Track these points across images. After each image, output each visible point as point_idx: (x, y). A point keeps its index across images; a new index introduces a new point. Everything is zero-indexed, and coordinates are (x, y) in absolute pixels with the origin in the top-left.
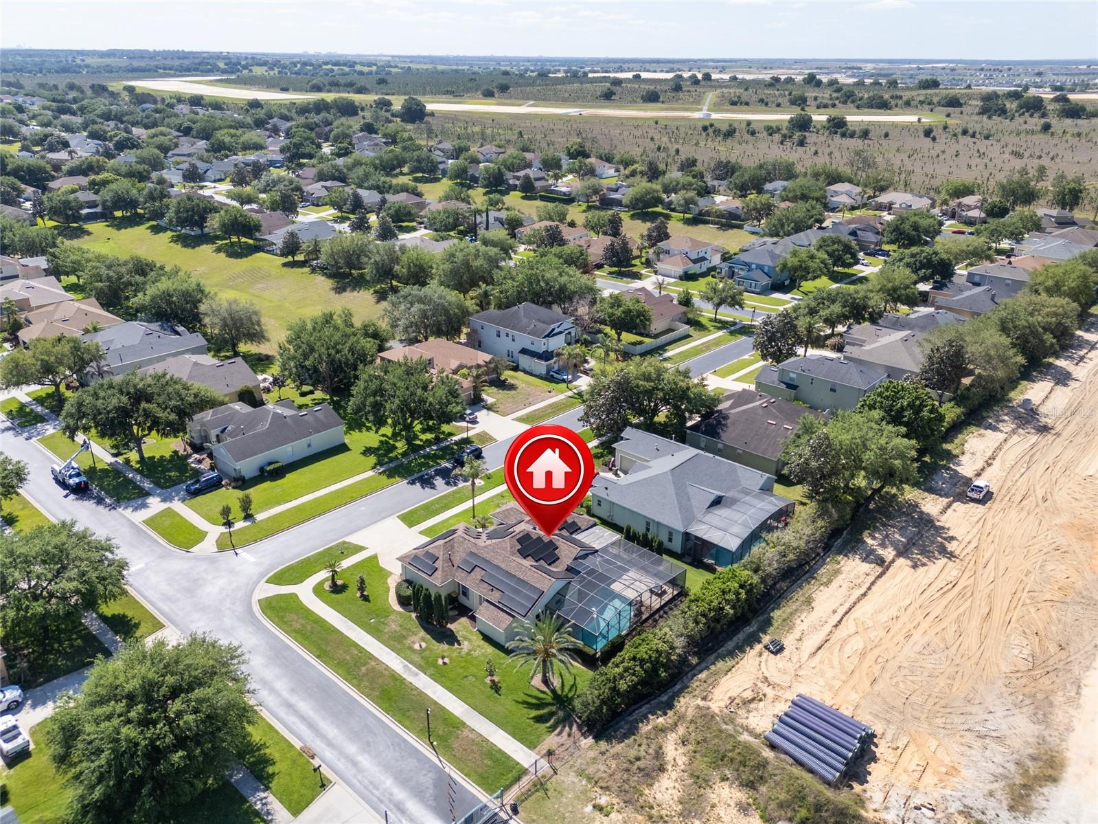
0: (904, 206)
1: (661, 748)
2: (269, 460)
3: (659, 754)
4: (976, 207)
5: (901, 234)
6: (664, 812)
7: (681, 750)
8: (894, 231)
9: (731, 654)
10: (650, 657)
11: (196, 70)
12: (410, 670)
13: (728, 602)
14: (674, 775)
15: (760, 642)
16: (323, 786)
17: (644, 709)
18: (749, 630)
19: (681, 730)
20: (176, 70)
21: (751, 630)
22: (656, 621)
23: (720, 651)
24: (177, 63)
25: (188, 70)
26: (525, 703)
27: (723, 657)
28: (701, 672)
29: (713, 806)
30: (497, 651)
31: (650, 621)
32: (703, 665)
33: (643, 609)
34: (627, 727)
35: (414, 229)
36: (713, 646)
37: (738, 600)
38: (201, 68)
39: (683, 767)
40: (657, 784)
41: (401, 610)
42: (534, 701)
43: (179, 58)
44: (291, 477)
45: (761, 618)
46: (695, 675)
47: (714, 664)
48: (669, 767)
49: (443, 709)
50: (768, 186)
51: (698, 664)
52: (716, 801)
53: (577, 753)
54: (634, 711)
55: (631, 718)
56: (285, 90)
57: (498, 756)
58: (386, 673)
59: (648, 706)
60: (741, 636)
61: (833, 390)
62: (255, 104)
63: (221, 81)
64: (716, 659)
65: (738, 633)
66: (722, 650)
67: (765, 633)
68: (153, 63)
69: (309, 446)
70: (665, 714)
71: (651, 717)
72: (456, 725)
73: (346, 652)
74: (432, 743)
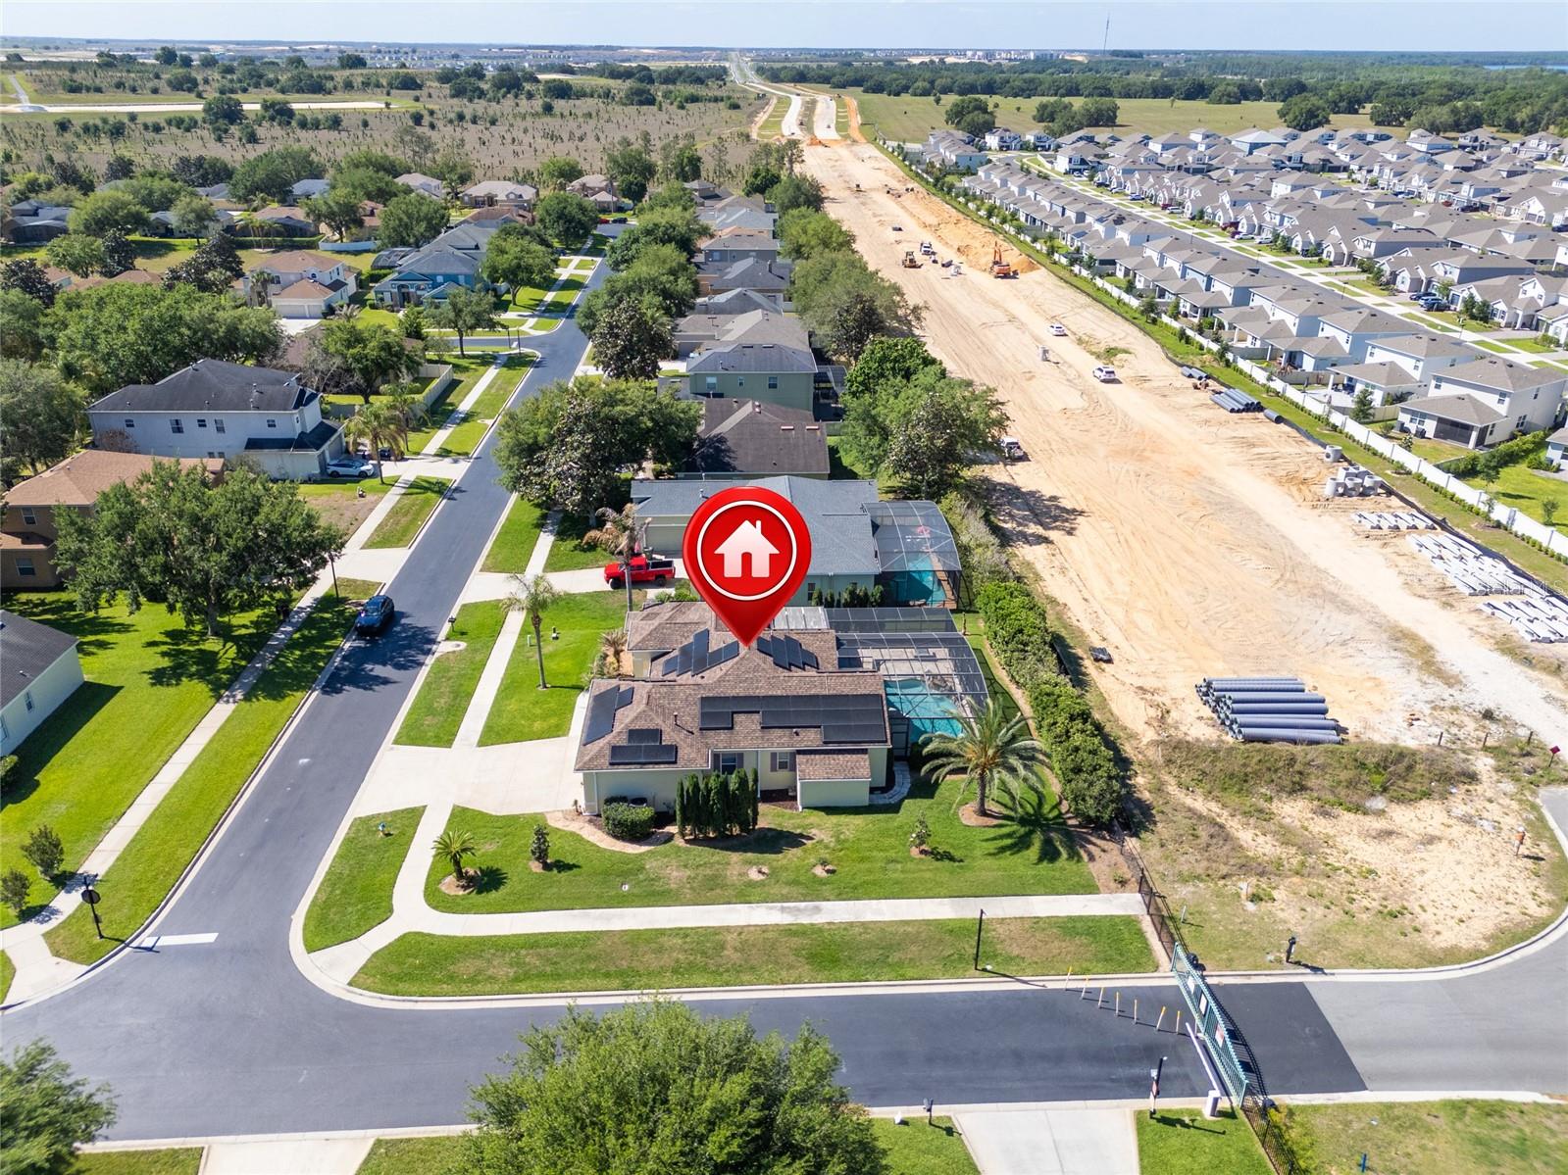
0: (512, 196)
4: (601, 189)
5: (570, 222)
8: (559, 218)
12: (799, 910)
26: (1003, 850)
30: (870, 817)
39: (1226, 813)
40: (1242, 842)
41: (644, 849)
42: (1009, 841)
48: (1219, 820)
49: (928, 922)
50: (298, 188)
52: (1298, 823)
57: (1079, 924)
58: (770, 935)
61: (773, 386)
69: (30, 706)
73: (660, 950)
74: (985, 970)
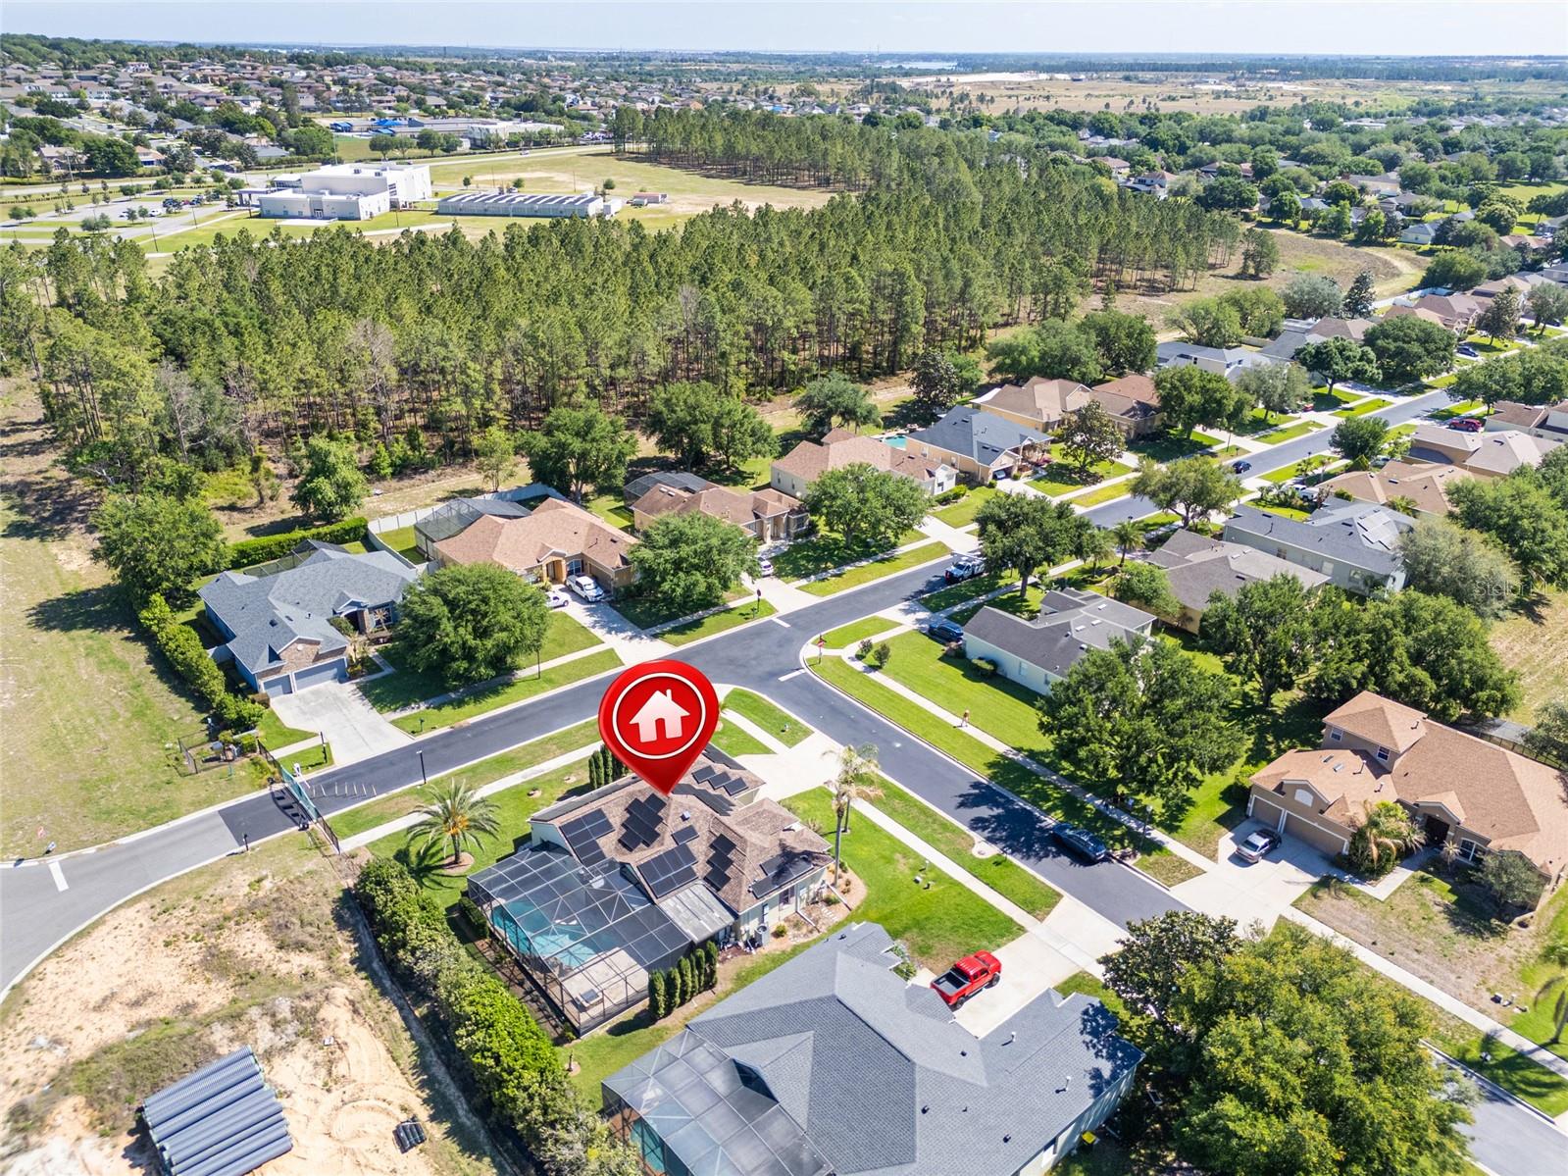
1: (310, 950)
3: (300, 946)
6: (226, 932)
7: (296, 971)
9: (422, 1067)
14: (268, 957)
15: (432, 1118)
16: (414, 732)
17: (366, 940)
18: (462, 1108)
19: (322, 975)
21: (461, 1112)
22: (521, 984)
23: (432, 1052)
27: (421, 1052)
28: (404, 1019)
29: (208, 981)
31: (522, 976)
32: (413, 1023)
34: (351, 920)
39: (274, 968)
40: (264, 936)
46: (399, 1008)
47: (413, 1038)
48: (281, 954)
51: (416, 1015)
52: (213, 985)
55: (360, 925)
60: (452, 1091)
65: (459, 1090)
66: (432, 1057)
67: (449, 1133)
70: (352, 962)
71: (355, 946)
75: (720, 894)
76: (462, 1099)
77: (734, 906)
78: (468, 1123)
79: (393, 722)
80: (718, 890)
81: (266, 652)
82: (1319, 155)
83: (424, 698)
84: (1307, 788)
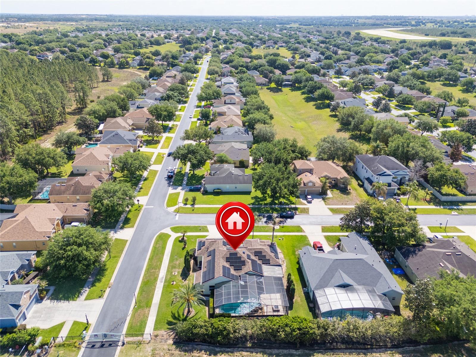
2: (218, 188)
10: (218, 328)
11: (400, 25)
13: (284, 331)
16: (100, 297)
17: (204, 347)
20: (392, 25)
21: (295, 353)
23: (267, 350)
24: (393, 22)
25: (397, 25)
26: (174, 314)
27: (264, 353)
32: (252, 350)
33: (260, 311)
34: (190, 348)
35: (409, 109)
36: (267, 346)
37: (291, 333)
38: (403, 24)
42: (177, 316)
43: (397, 19)
44: (221, 196)
45: (307, 351)
46: (243, 351)
47: (257, 353)
51: (250, 348)
53: (163, 343)
54: (199, 345)
55: (196, 346)
56: (427, 35)
57: (143, 325)
58: (156, 276)
59: (207, 347)
62: (404, 41)
63: (401, 30)
64: (260, 352)
65: (286, 349)
68: (383, 22)
69: (236, 188)
71: (203, 352)
72: (148, 305)
74: (136, 306)
75: (271, 264)
76: (291, 350)
77: (277, 264)
78: (300, 353)
79: (86, 299)
80: (269, 263)
81: (12, 308)
82: (83, 45)
83: (83, 287)
84: (311, 182)
